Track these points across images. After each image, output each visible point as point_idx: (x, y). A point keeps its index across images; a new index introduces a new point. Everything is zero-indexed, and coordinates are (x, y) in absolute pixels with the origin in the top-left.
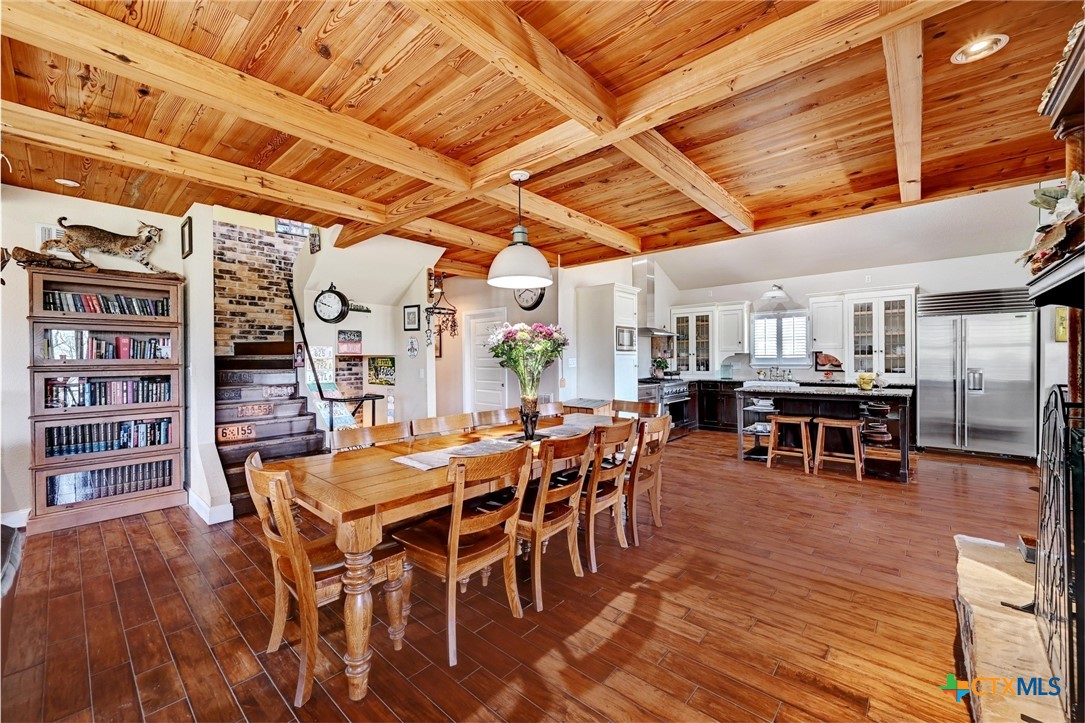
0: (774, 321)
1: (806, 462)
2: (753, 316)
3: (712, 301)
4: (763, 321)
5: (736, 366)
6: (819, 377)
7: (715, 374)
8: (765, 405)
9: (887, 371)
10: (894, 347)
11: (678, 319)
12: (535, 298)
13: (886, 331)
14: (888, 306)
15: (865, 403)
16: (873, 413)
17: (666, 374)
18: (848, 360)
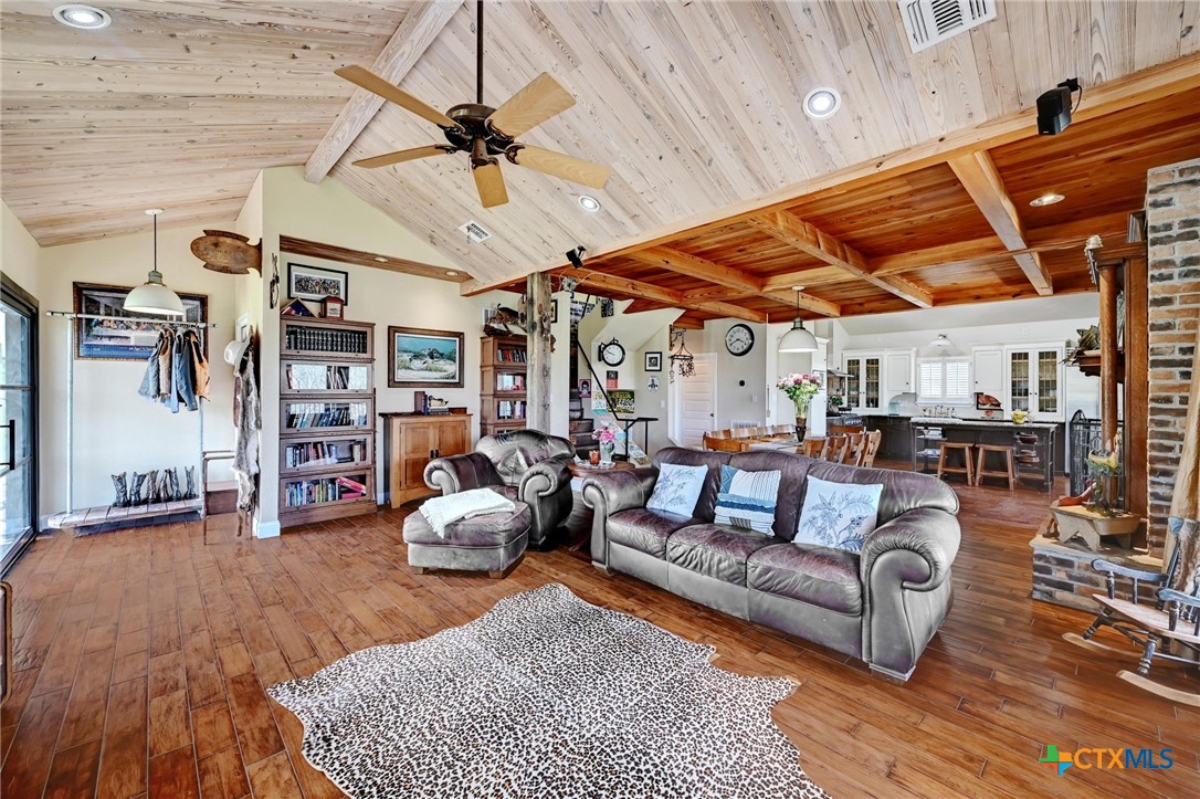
0: (940, 365)
1: (969, 477)
2: (920, 360)
3: (882, 347)
4: (928, 365)
5: (903, 404)
6: (981, 414)
7: (884, 410)
8: (935, 434)
9: (1041, 410)
10: (1048, 390)
11: (849, 361)
12: (745, 347)
13: (1040, 377)
14: (1042, 355)
15: (1018, 434)
16: (1023, 440)
17: (840, 409)
18: (1005, 399)
